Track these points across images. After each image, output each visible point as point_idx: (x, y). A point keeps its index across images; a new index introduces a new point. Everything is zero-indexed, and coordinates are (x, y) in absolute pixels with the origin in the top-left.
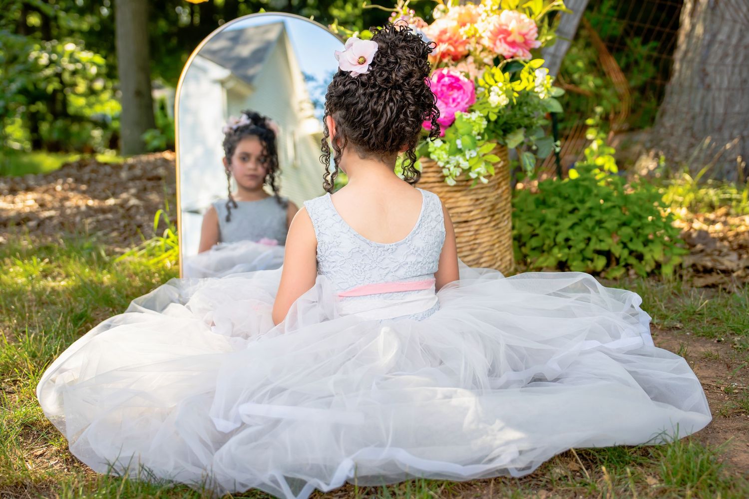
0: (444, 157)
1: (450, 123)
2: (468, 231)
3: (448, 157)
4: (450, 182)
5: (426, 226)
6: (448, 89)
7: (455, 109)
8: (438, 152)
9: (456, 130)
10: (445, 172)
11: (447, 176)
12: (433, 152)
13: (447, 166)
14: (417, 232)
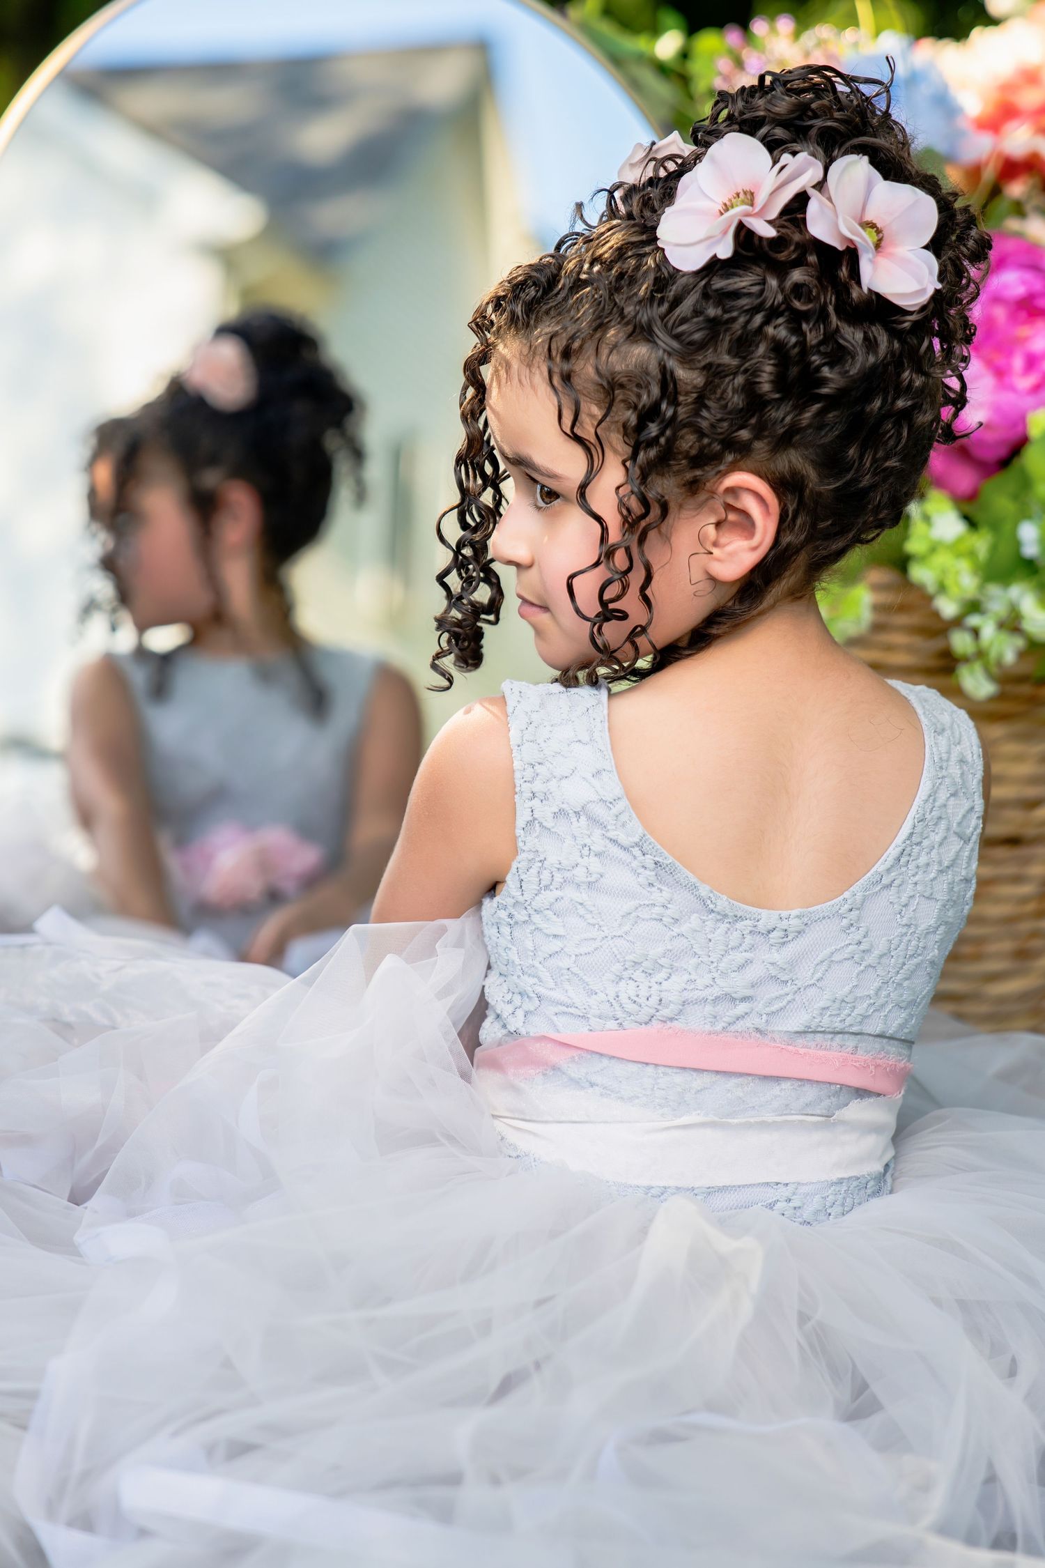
0: (965, 581)
1: (1002, 452)
2: (1018, 879)
3: (981, 587)
4: (977, 684)
5: (923, 860)
6: (1013, 318)
7: (1030, 400)
8: (942, 559)
9: (1026, 483)
10: (960, 642)
11: (966, 660)
12: (923, 559)
13: (974, 620)
14: (885, 881)
